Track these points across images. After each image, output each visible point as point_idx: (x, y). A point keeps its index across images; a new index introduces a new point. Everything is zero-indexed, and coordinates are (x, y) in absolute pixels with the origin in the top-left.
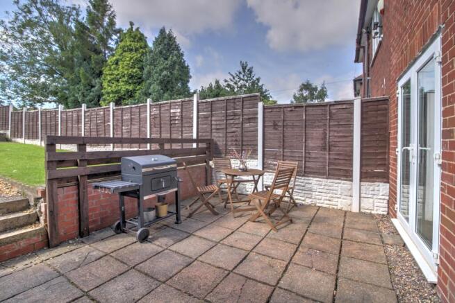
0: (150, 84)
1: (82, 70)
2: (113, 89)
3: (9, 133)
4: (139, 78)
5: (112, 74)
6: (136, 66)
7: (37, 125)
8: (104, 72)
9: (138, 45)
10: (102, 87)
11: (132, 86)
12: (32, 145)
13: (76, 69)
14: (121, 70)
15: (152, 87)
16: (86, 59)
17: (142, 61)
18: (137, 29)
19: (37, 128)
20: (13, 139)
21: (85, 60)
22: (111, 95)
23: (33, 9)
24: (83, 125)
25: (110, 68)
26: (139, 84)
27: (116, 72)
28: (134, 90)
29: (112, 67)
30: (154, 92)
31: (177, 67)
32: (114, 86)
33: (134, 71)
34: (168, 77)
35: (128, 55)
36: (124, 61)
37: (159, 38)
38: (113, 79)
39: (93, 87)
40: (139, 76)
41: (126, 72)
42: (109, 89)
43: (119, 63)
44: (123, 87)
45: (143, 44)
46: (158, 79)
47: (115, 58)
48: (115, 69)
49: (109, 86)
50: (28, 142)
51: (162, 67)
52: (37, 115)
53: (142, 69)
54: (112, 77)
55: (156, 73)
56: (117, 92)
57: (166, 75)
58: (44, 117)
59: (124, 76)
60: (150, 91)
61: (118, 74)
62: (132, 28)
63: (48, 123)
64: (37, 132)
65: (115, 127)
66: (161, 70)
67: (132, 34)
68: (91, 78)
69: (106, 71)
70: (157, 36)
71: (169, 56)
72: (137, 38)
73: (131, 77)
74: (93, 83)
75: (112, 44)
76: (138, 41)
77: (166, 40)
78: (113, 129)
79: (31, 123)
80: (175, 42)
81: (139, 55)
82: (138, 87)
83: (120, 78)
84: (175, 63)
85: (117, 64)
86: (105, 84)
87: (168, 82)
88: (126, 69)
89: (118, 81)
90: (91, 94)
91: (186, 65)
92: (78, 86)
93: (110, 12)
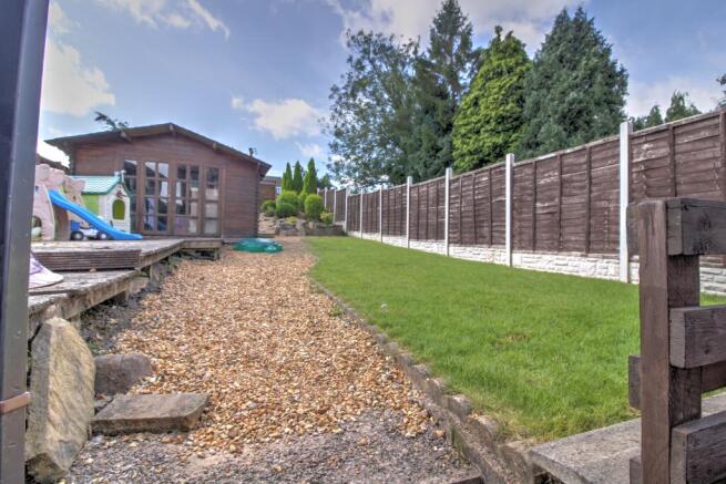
0: (539, 126)
1: (424, 127)
2: (472, 147)
3: (344, 224)
4: (516, 119)
5: (467, 125)
6: (510, 100)
7: (377, 211)
8: (455, 123)
9: (511, 62)
10: (452, 147)
11: (502, 136)
12: (371, 241)
13: (416, 129)
14: (483, 111)
15: (543, 130)
16: (429, 110)
17: (520, 88)
18: (509, 36)
19: (377, 217)
20: (349, 233)
21: (427, 112)
22: (467, 159)
23: (366, 62)
24: (447, 206)
25: (465, 113)
26: (515, 129)
27: (474, 119)
28: (506, 142)
29: (469, 112)
30: (548, 137)
31: (599, 77)
32: (472, 141)
33: (508, 108)
34: (580, 102)
35: (495, 84)
36: (488, 97)
37: (554, 33)
38: (470, 131)
39: (438, 150)
40: (515, 116)
41: (493, 114)
42: (465, 149)
43: (480, 102)
44: (488, 141)
45: (520, 58)
46: (556, 112)
47: (472, 96)
48: (472, 114)
49: (463, 143)
50: (367, 236)
51: (566, 84)
52: (378, 197)
53: (521, 101)
54: (469, 127)
55: (552, 100)
56: (477, 151)
57: (574, 100)
58: (386, 198)
59: (488, 122)
60: (540, 138)
61: (479, 121)
62: (499, 36)
63: (392, 208)
64: (377, 222)
65: (516, 205)
66: (564, 93)
67: (501, 47)
68: (436, 137)
69: (458, 121)
70: (549, 31)
71: (579, 61)
72: (510, 50)
73: (502, 119)
74: (439, 143)
75: (464, 77)
76: (511, 56)
77: (570, 31)
78: (512, 209)
79: (369, 210)
80: (590, 29)
81: (515, 79)
82: (514, 136)
83: (482, 126)
84: (593, 71)
85: (476, 104)
86: (457, 143)
87: (580, 112)
88: (493, 110)
89: (478, 132)
90: (437, 161)
91: (618, 69)
92: (418, 153)
93: (464, 27)
